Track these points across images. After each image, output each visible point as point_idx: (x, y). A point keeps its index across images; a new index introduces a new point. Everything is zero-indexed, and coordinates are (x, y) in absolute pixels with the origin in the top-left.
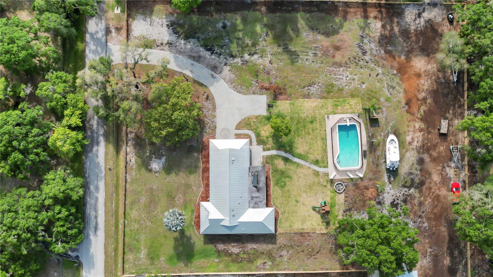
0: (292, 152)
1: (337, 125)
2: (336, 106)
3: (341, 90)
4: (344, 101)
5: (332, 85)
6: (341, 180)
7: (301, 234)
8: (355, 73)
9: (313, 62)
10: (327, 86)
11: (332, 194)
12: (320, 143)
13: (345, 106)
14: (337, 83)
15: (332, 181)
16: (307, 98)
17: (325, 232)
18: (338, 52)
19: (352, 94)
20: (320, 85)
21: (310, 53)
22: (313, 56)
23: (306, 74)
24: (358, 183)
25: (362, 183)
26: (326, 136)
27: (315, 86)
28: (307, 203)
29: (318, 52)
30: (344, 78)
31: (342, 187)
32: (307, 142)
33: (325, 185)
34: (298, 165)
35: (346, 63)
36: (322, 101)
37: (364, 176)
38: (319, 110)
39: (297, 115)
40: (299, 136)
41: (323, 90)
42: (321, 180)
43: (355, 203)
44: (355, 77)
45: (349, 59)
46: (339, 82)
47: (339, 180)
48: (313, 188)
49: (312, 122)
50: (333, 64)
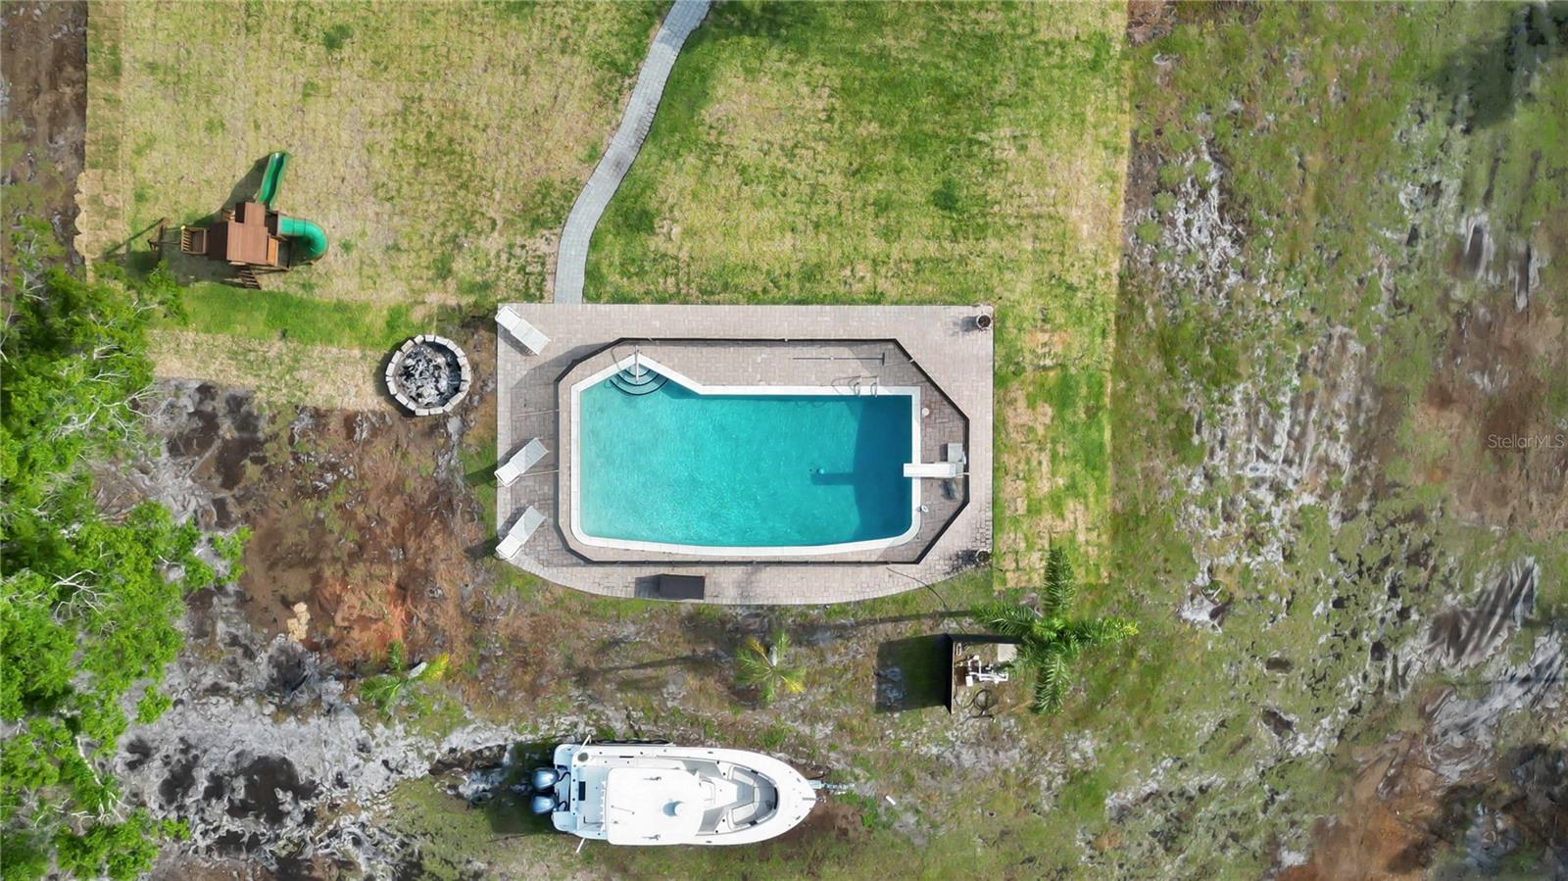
0: (728, 31)
1: (915, 393)
2: (1062, 396)
3: (1180, 443)
4: (1091, 458)
5: (1220, 375)
6: (484, 391)
7: (73, 56)
8: (1301, 547)
9: (1414, 236)
10: (1216, 334)
11: (376, 319)
12: (783, 250)
13: (1054, 456)
14: (1239, 409)
15: (479, 323)
16: (1136, 176)
17: (81, 243)
18: (1471, 435)
19: (1138, 519)
20: (1233, 279)
21: (1484, 218)
22: (1458, 240)
23: (1320, 180)
24: (457, 523)
25: (456, 551)
26: (836, 300)
27: (1224, 242)
28: (318, 112)
29: (1484, 277)
30: (1267, 470)
31: (430, 393)
32: (791, 155)
33: (457, 265)
34: (620, 71)
35: (1382, 491)
36: (1101, 287)
37: (506, 573)
38: (1041, 256)
39: (1006, 86)
40: (845, 91)
41: (1192, 303)
42: (494, 243)
43: (302, 492)
44: (1272, 553)
45: (1417, 516)
46: (1242, 426)
47: (485, 378)
48: (430, 175)
49: (945, 200)
50: (1381, 392)
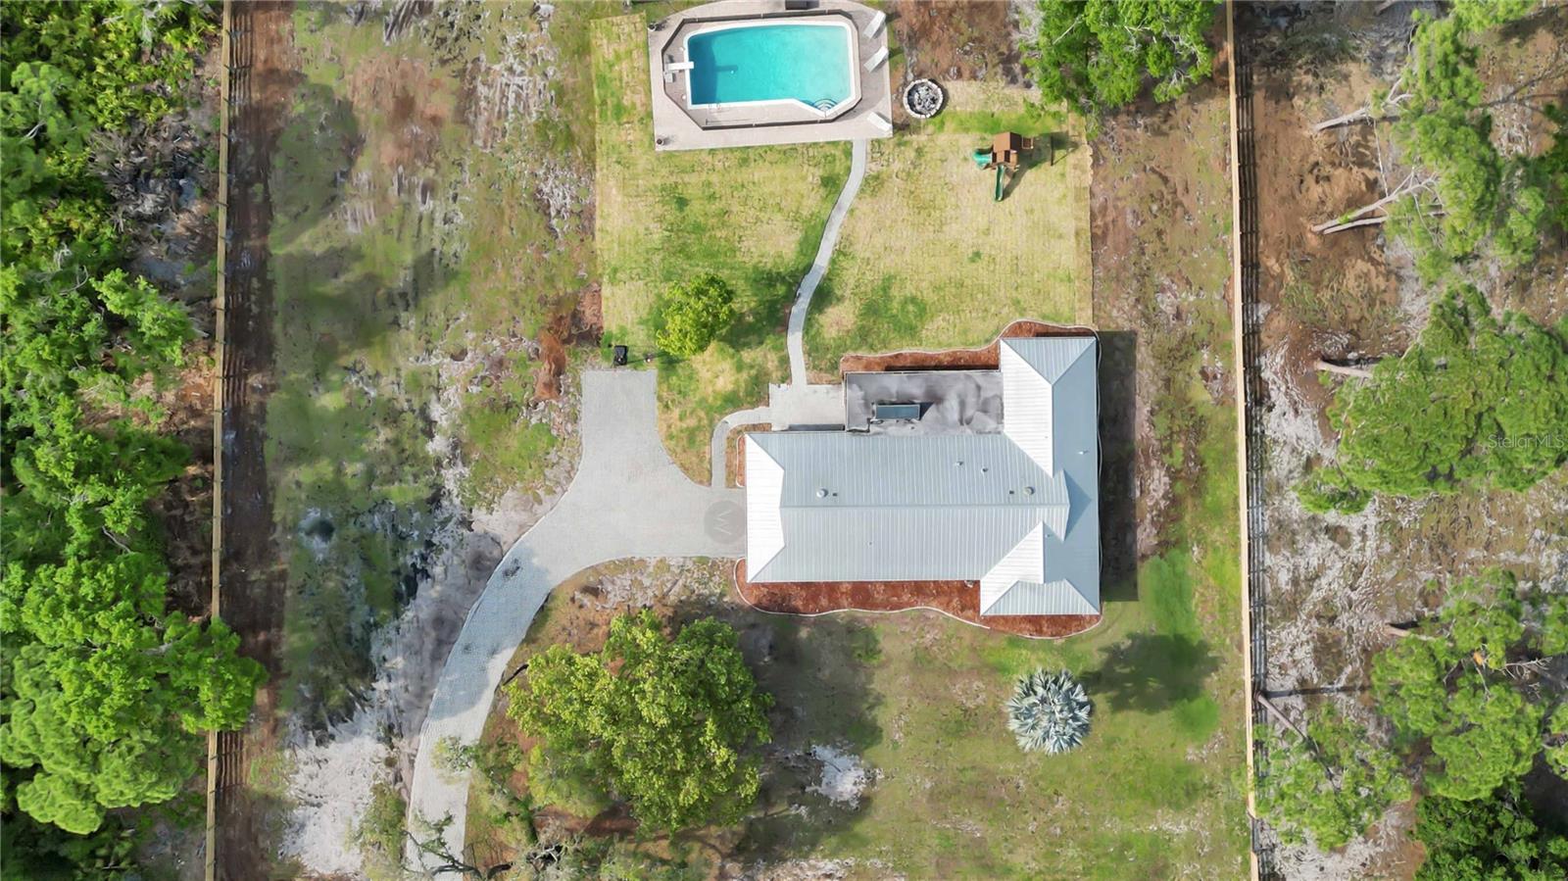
0: (792, 275)
1: (690, 106)
2: (619, 110)
3: (561, 95)
4: (603, 81)
5: (544, 126)
6: (897, 93)
7: (1098, 239)
8: (498, 43)
9: (455, 198)
10: (547, 145)
11: (950, 126)
12: (758, 172)
13: (621, 80)
14: (533, 109)
15: (901, 127)
16: (591, 218)
17: (1090, 151)
18: (420, 103)
19: (578, 52)
20: (541, 172)
21: (422, 208)
22: (433, 197)
23: (502, 222)
24: (905, 30)
25: (906, 15)
26: (731, 150)
27: (546, 190)
28: (982, 222)
29: (419, 180)
30: (518, 80)
31: (922, 91)
32: (757, 218)
33: (913, 154)
34: (841, 252)
35: (461, 74)
36: (604, 164)
37: (880, 6)
38: (635, 177)
39: (657, 258)
40: (734, 251)
41: (560, 158)
42: (897, 166)
43: (979, 40)
44: (512, 40)
45: (443, 62)
46: (531, 102)
47: (897, 101)
48: (928, 197)
49: (682, 202)
50: (465, 122)
